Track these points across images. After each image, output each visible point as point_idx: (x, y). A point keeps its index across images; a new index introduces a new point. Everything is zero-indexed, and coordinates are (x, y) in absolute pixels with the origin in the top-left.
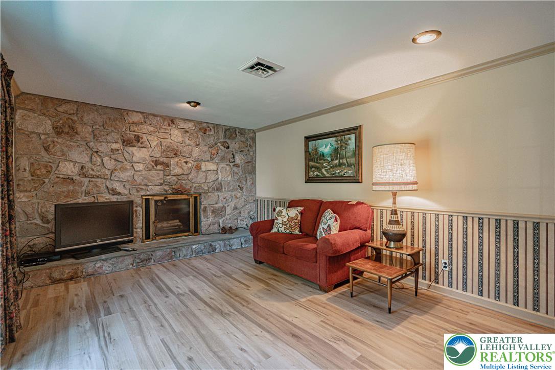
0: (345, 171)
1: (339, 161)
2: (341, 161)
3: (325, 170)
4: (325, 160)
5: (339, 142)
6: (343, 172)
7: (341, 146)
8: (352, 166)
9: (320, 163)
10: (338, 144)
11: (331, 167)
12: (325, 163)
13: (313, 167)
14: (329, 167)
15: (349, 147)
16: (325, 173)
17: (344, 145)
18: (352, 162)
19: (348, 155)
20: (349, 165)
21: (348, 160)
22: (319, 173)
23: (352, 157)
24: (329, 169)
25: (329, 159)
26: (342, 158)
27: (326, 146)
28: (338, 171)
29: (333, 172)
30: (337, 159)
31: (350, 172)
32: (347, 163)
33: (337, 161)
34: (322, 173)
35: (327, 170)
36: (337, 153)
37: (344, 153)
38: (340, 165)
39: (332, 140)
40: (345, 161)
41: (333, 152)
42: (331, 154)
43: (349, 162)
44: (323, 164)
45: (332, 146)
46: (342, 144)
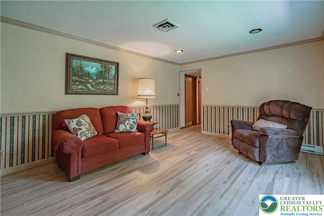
0: (108, 87)
1: (103, 81)
2: (105, 81)
3: (90, 85)
4: (90, 78)
5: (104, 68)
6: (106, 88)
7: (105, 71)
8: (113, 85)
9: (85, 79)
10: (102, 69)
11: (96, 84)
12: (90, 80)
13: (76, 81)
14: (94, 83)
15: (111, 73)
16: (90, 87)
17: (107, 71)
18: (112, 82)
19: (110, 77)
20: (111, 84)
21: (110, 80)
22: (84, 86)
23: (113, 80)
24: (94, 85)
25: (95, 78)
26: (106, 79)
27: (92, 68)
28: (102, 87)
29: (98, 87)
30: (102, 79)
31: (111, 88)
32: (109, 82)
33: (101, 80)
34: (87, 87)
35: (93, 85)
36: (102, 75)
37: (107, 76)
38: (104, 83)
39: (98, 65)
40: (107, 81)
41: (98, 73)
42: (96, 75)
43: (110, 82)
44: (88, 80)
45: (98, 69)
46: (106, 70)
